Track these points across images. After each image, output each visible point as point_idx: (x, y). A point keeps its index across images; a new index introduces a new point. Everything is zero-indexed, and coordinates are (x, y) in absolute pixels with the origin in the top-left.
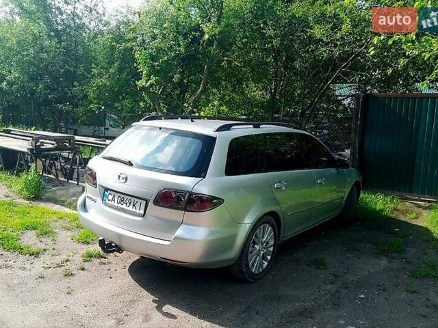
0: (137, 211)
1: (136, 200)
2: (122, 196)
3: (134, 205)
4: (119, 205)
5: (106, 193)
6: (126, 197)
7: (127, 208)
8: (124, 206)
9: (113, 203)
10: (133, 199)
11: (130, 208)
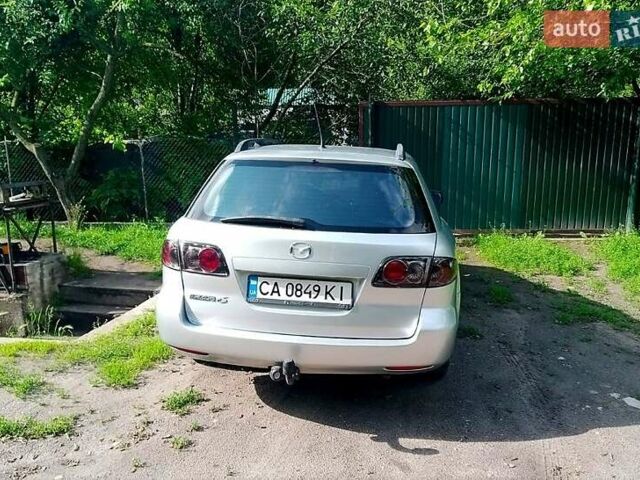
0: (337, 301)
1: (330, 285)
2: (295, 282)
3: (327, 293)
4: (294, 298)
5: (253, 282)
6: (305, 284)
7: (312, 300)
8: (305, 298)
9: (275, 296)
10: (322, 284)
11: (321, 299)
